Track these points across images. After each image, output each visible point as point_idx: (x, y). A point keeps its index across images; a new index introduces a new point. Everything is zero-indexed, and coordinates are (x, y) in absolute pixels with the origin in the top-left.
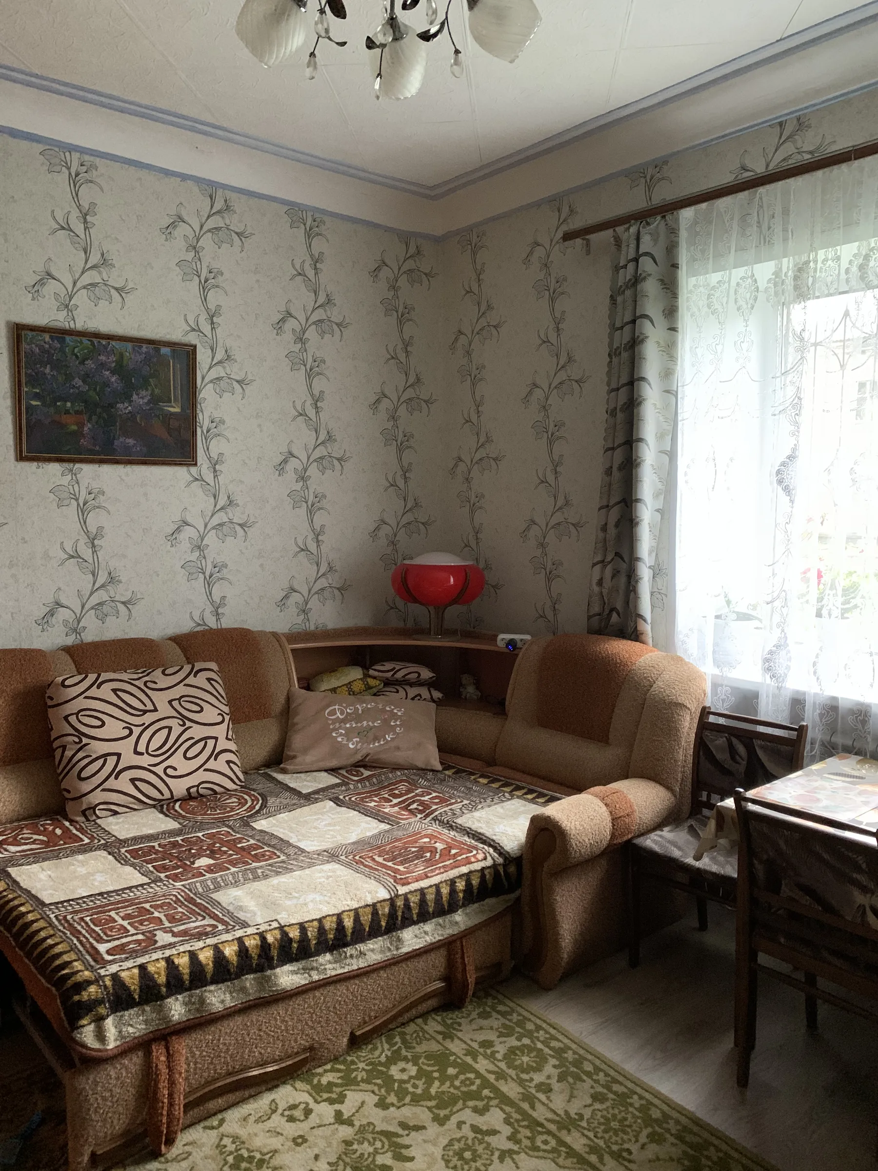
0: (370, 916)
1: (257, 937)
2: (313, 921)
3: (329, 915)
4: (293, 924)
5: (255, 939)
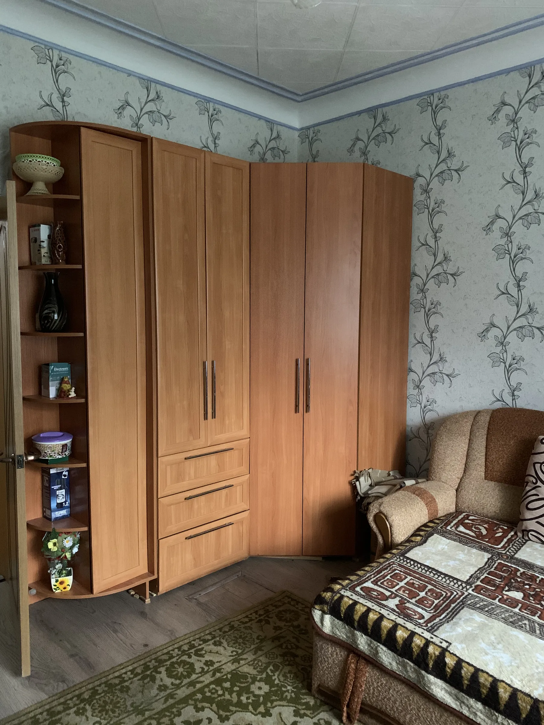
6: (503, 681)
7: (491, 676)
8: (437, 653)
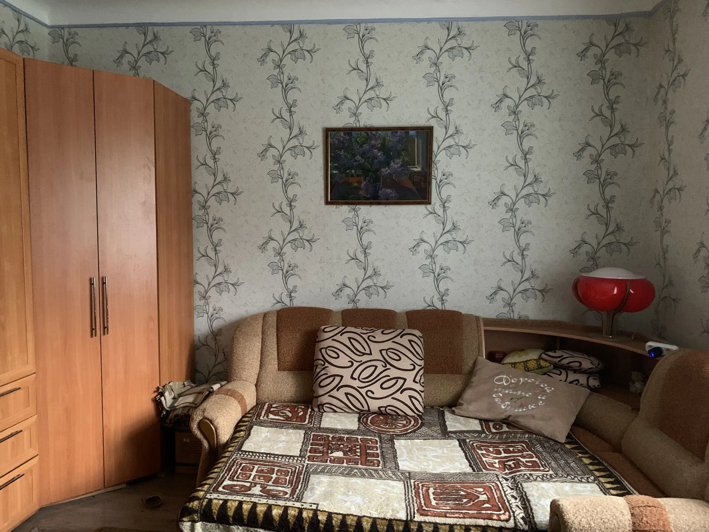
0: (385, 528)
1: (297, 511)
2: (340, 514)
3: (352, 515)
4: (325, 511)
5: (295, 511)
6: (364, 516)
7: (356, 516)
8: (311, 515)
